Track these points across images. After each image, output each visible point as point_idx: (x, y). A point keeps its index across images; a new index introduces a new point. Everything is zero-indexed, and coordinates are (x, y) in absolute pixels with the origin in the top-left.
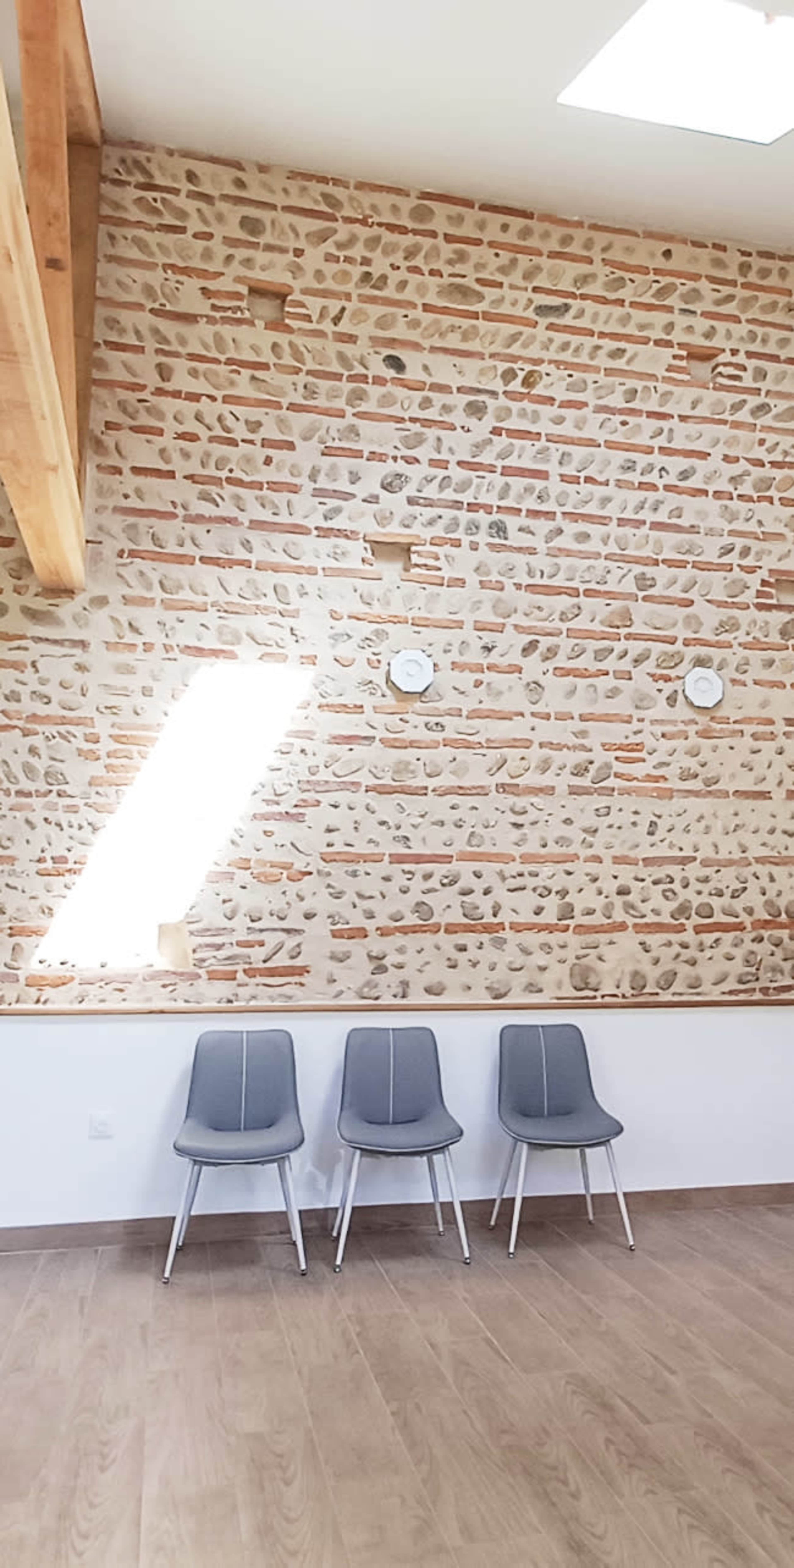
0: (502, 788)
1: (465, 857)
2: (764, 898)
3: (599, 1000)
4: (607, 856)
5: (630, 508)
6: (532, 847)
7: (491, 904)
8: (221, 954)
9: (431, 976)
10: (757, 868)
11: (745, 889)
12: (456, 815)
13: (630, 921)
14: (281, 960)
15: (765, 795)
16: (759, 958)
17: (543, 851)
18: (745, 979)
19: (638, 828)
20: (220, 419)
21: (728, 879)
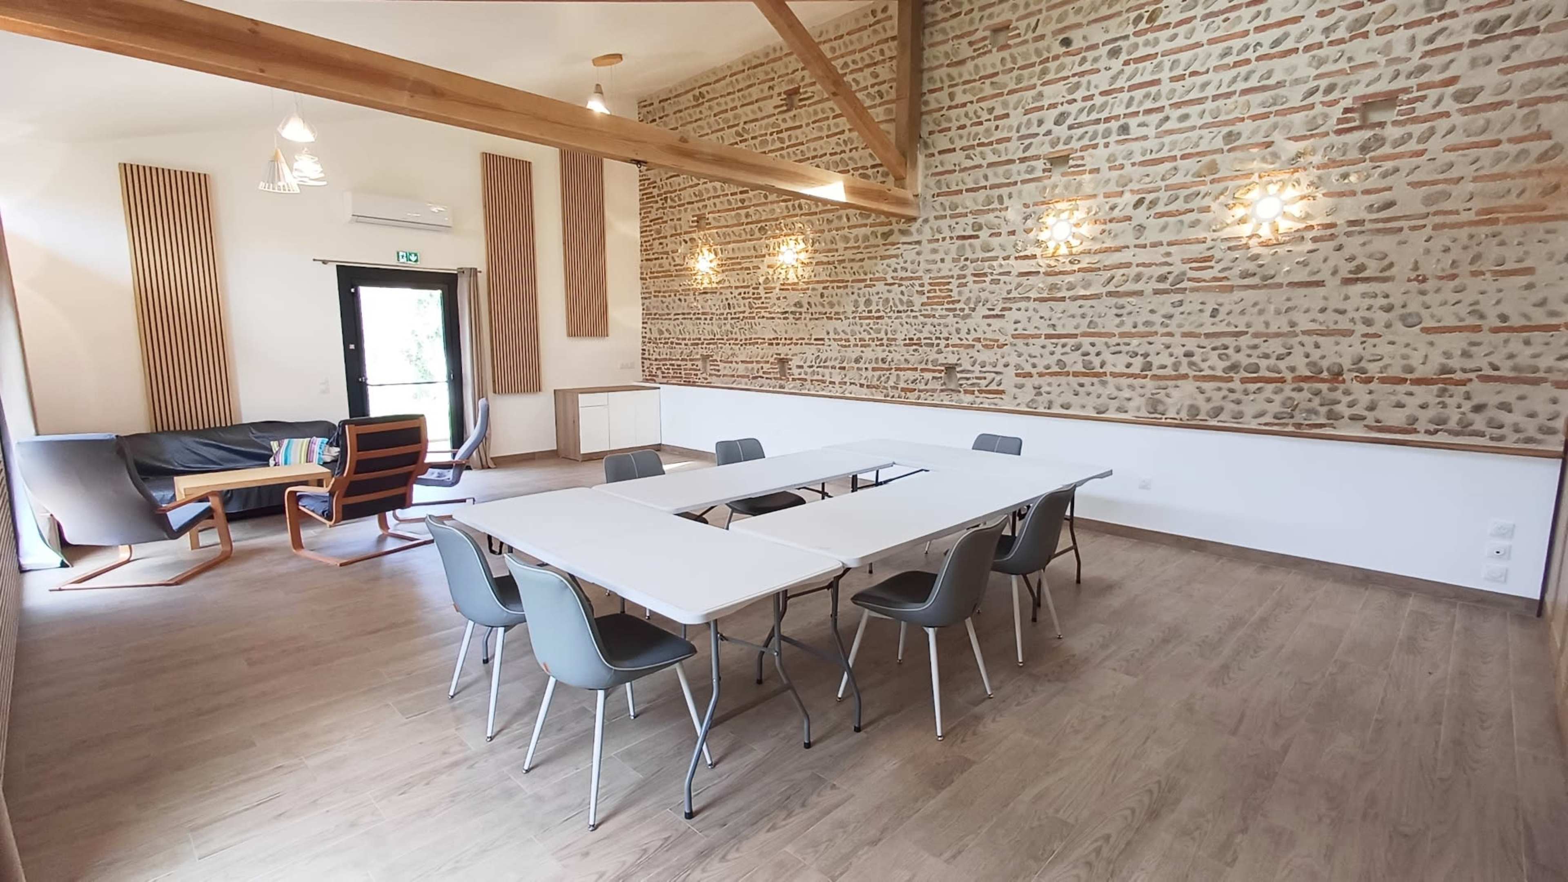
0: (1110, 294)
1: (1085, 335)
2: (1307, 360)
3: (1163, 420)
4: (1178, 332)
5: (1224, 84)
6: (1128, 328)
7: (1100, 361)
8: (970, 382)
9: (1064, 399)
10: (1305, 339)
11: (1290, 353)
12: (1082, 311)
13: (1192, 373)
14: (993, 387)
15: (1320, 284)
16: (1296, 403)
17: (1134, 330)
18: (1280, 416)
19: (1205, 314)
20: (975, 112)
21: (1275, 346)
